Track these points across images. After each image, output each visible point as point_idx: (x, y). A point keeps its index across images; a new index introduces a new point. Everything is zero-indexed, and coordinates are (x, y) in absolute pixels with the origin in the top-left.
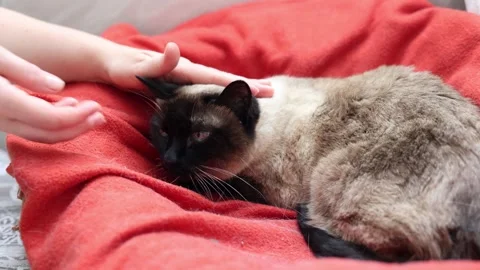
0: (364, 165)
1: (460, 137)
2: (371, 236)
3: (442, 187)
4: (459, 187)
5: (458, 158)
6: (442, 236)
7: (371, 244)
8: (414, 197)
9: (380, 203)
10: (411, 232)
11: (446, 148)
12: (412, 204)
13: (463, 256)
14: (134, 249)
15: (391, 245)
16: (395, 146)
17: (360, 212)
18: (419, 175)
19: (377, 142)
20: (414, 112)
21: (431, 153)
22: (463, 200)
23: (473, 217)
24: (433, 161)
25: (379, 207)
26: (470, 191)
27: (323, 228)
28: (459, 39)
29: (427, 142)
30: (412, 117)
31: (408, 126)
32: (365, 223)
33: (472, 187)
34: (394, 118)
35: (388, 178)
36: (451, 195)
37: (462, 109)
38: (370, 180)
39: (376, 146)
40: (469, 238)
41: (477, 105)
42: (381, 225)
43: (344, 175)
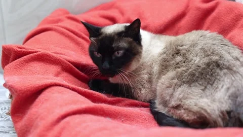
0: (184, 80)
1: (233, 65)
2: (188, 116)
3: (223, 90)
4: (232, 90)
5: (232, 76)
6: (224, 115)
7: (188, 120)
8: (209, 95)
9: (192, 99)
10: (208, 113)
11: (225, 71)
12: (208, 99)
13: (234, 126)
14: (68, 123)
15: (198, 120)
16: (200, 70)
17: (182, 104)
18: (212, 85)
19: (191, 68)
20: (209, 53)
21: (218, 73)
22: (234, 97)
23: (239, 105)
24: (218, 77)
25: (191, 101)
26: (237, 92)
27: (163, 112)
28: (232, 16)
29: (216, 68)
30: (208, 56)
31: (206, 60)
32: (185, 109)
33: (238, 90)
34: (199, 56)
35: (196, 86)
36: (228, 94)
37: (233, 51)
38: (187, 88)
39: (190, 70)
40: (237, 116)
41: (241, 49)
42: (193, 110)
43: (174, 85)
